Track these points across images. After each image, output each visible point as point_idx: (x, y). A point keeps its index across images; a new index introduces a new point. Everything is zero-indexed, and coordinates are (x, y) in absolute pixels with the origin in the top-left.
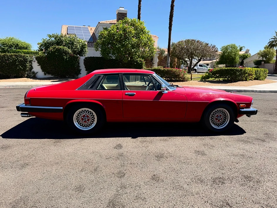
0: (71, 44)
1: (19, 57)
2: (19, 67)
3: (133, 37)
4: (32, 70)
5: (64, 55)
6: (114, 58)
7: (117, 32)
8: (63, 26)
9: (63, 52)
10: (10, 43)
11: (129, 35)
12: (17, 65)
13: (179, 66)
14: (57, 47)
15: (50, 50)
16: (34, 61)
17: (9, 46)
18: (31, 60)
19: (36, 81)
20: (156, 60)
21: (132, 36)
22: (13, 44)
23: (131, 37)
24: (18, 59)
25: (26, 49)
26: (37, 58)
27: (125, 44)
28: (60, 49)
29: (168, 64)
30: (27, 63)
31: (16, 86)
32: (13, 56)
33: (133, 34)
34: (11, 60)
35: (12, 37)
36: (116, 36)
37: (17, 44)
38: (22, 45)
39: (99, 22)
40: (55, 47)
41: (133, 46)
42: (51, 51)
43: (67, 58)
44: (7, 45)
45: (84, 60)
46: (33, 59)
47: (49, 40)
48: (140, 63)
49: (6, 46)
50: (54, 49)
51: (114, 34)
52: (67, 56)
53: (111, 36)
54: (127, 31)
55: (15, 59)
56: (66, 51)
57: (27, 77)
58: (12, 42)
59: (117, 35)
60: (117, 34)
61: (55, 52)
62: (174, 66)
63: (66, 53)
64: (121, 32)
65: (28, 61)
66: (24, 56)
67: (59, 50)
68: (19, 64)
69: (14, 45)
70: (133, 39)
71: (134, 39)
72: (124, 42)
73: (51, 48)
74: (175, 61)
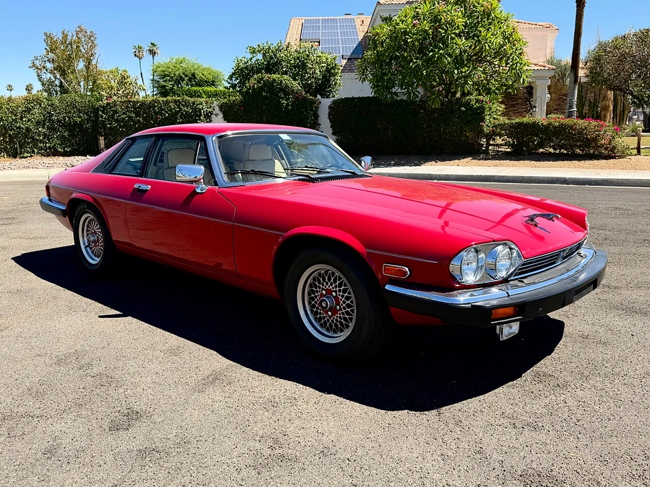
0: (300, 67)
1: (182, 105)
3: (459, 35)
5: (282, 98)
6: (405, 98)
7: (414, 25)
8: (293, 20)
9: (282, 90)
10: (177, 73)
11: (446, 31)
13: (623, 111)
14: (266, 76)
15: (250, 86)
16: (216, 115)
17: (177, 79)
18: (210, 112)
20: (543, 97)
21: (454, 33)
22: (184, 73)
23: (453, 36)
24: (180, 109)
25: (213, 85)
26: (221, 107)
27: (433, 56)
28: (273, 83)
29: (571, 107)
30: (200, 119)
32: (171, 104)
33: (458, 28)
34: (166, 112)
35: (181, 58)
36: (412, 38)
37: (193, 75)
38: (203, 75)
39: (378, 2)
40: (262, 78)
41: (459, 62)
42: (253, 87)
43: (288, 105)
44: (172, 78)
45: (330, 107)
46: (214, 109)
47: (251, 59)
48: (478, 108)
49: (169, 81)
50: (259, 82)
51: (405, 33)
52: (289, 99)
53: (398, 38)
54: (443, 21)
55: (175, 110)
56: (287, 86)
58: (181, 71)
59: (414, 34)
60: (414, 31)
61: (261, 89)
62: (603, 113)
63: (286, 90)
64: (426, 26)
65: (201, 115)
66: (194, 103)
67: (270, 85)
69: (186, 76)
70: (458, 40)
71: (462, 42)
72: (432, 51)
73: (252, 81)
74: (605, 98)
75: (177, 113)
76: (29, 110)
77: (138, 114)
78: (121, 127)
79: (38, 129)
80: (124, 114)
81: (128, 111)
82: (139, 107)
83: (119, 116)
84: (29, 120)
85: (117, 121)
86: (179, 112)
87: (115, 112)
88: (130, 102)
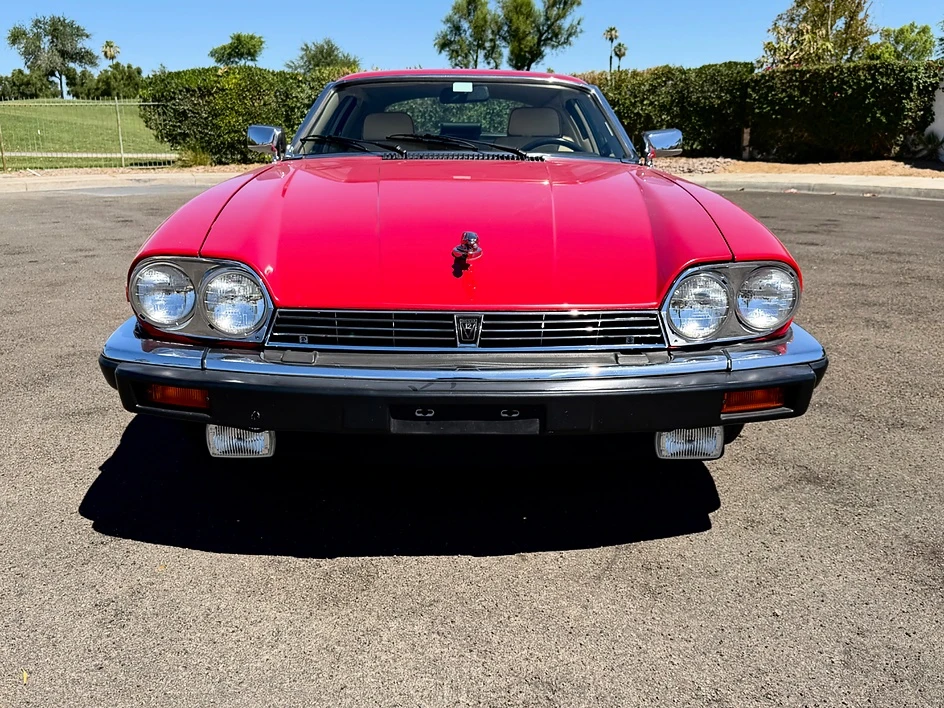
1: (881, 74)
2: (874, 117)
4: (929, 129)
12: (870, 108)
18: (931, 85)
19: (919, 175)
24: (875, 81)
30: (908, 97)
31: (823, 187)
32: (860, 73)
34: (850, 87)
55: (866, 83)
57: (897, 158)
65: (911, 90)
66: (901, 70)
68: (873, 104)
75: (868, 87)
76: (653, 90)
77: (804, 92)
78: (776, 112)
79: (660, 116)
80: (784, 91)
81: (790, 87)
82: (808, 80)
83: (776, 95)
84: (651, 103)
85: (772, 103)
86: (871, 85)
87: (771, 88)
88: (796, 71)
